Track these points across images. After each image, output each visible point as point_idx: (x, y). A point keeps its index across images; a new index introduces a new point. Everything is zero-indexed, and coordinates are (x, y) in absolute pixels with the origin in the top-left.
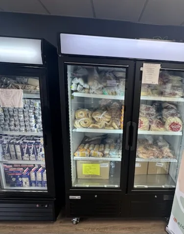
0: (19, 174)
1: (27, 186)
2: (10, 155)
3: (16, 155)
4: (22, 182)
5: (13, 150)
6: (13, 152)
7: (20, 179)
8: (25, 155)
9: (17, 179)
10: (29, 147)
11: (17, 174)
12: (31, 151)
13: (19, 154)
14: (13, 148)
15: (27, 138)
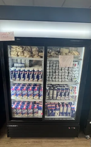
0: (54, 108)
1: (58, 116)
2: (49, 96)
3: (53, 97)
4: (55, 113)
5: (52, 93)
6: (51, 94)
7: (54, 112)
8: (58, 96)
9: (52, 111)
10: (62, 91)
11: (53, 109)
12: (63, 94)
13: (55, 96)
14: (52, 92)
15: (60, 86)
